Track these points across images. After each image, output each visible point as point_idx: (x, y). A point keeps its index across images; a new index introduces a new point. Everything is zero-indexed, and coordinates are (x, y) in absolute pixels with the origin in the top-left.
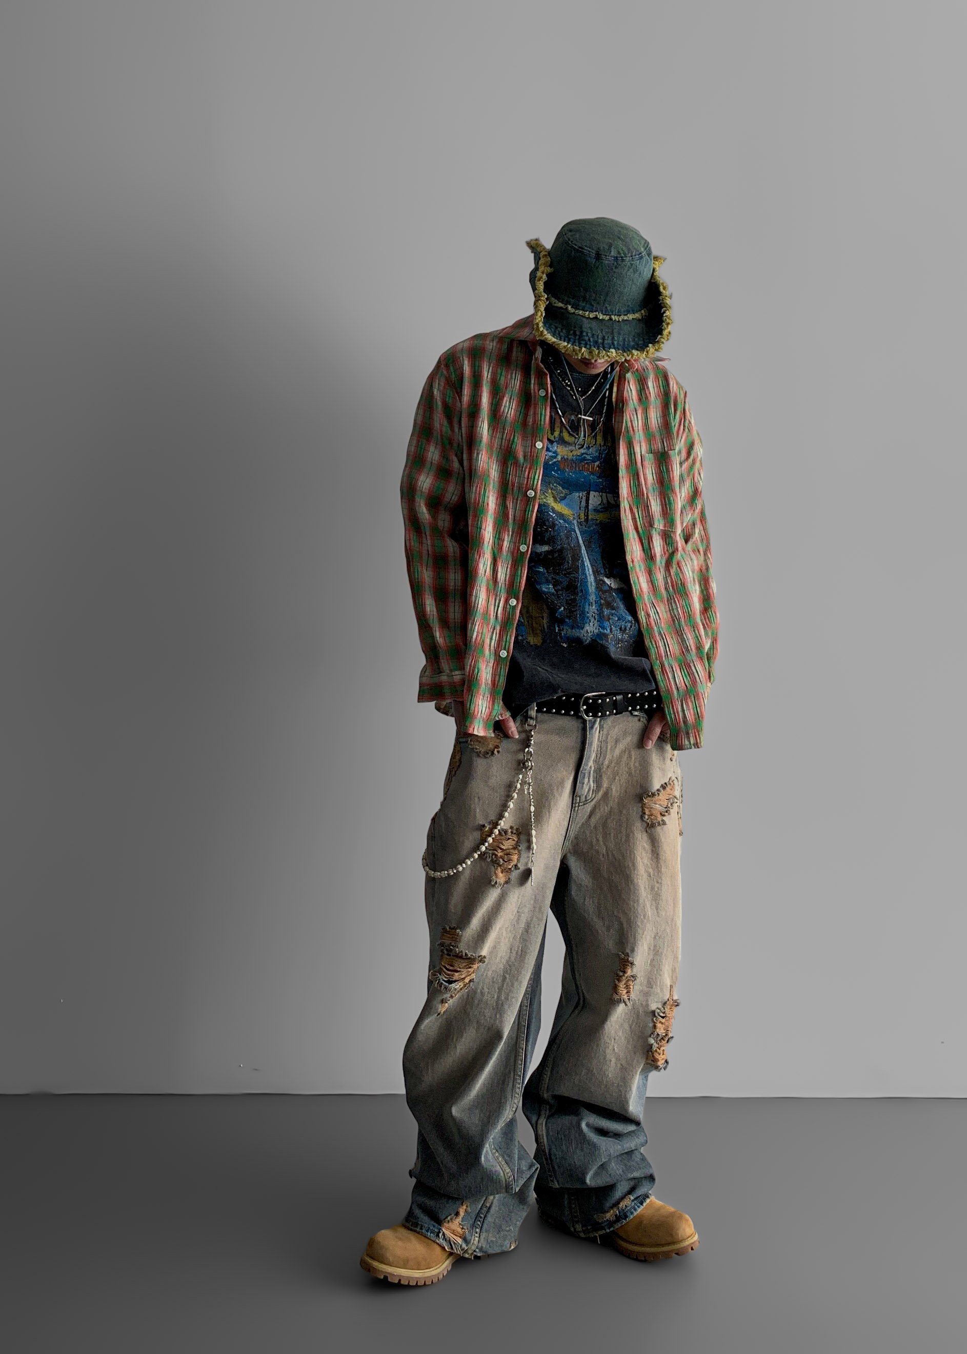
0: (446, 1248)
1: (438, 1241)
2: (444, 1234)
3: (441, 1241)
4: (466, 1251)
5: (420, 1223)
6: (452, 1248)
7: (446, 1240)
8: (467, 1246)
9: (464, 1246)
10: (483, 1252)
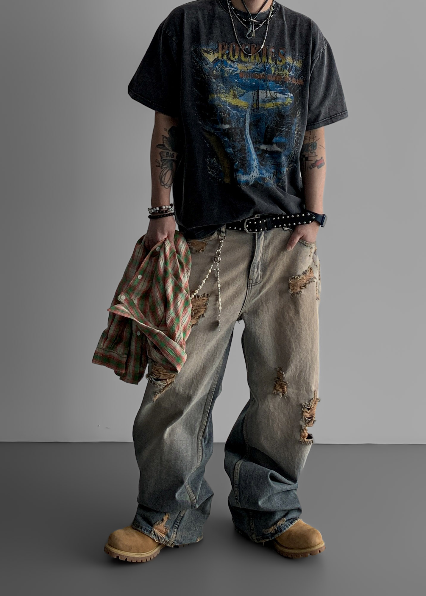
0: (156, 540)
1: (151, 536)
2: (154, 532)
3: (153, 536)
4: (168, 542)
5: (140, 525)
6: (159, 541)
7: (155, 535)
8: (168, 539)
9: (167, 539)
10: (179, 543)
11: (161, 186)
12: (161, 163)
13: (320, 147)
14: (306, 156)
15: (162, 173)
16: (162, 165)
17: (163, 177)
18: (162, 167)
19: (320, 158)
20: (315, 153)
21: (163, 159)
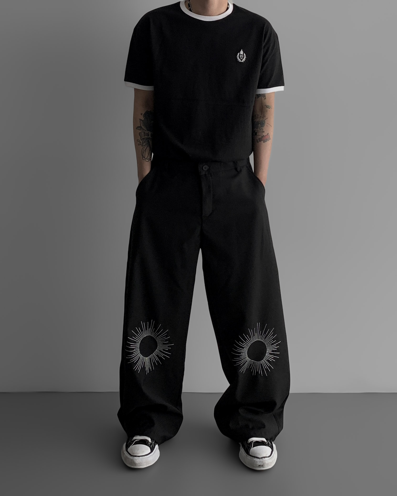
11: (143, 160)
12: (141, 142)
13: (268, 125)
14: (256, 132)
15: (143, 150)
16: (142, 143)
17: (144, 152)
18: (142, 145)
19: (266, 134)
20: (263, 129)
21: (143, 138)
